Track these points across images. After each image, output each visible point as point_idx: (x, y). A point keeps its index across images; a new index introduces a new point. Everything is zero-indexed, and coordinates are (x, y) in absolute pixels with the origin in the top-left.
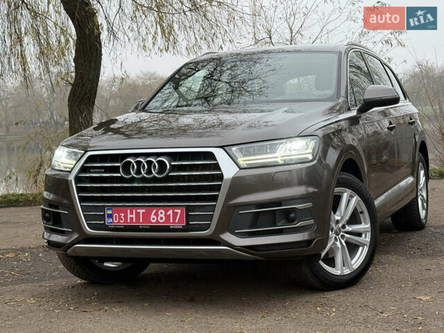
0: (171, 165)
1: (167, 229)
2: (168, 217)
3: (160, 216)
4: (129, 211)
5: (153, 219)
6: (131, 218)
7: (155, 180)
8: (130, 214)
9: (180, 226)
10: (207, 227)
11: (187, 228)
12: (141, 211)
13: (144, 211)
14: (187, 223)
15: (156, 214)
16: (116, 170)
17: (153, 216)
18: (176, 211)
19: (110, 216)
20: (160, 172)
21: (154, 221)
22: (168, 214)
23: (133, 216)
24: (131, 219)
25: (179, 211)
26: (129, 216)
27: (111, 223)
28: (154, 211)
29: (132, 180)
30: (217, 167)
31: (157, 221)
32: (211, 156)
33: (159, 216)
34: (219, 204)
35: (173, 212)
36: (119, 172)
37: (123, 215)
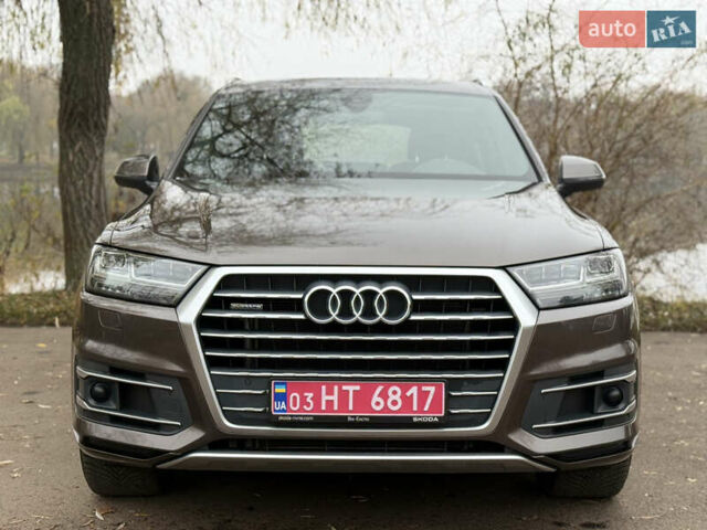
1: (407, 423)
2: (407, 401)
3: (392, 398)
4: (324, 388)
5: (378, 404)
6: (327, 401)
7: (381, 328)
8: (327, 394)
9: (433, 418)
10: (484, 418)
11: (448, 421)
12: (351, 388)
13: (358, 388)
14: (448, 413)
15: (384, 395)
16: (296, 306)
17: (376, 398)
18: (425, 388)
19: (283, 397)
20: (392, 313)
21: (378, 408)
22: (408, 394)
23: (333, 397)
24: (330, 403)
25: (432, 389)
26: (325, 398)
27: (283, 411)
28: (380, 389)
29: (334, 327)
30: (503, 305)
31: (386, 409)
33: (389, 399)
34: (511, 376)
35: (419, 390)
37: (311, 395)
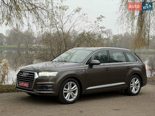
0: (28, 75)
1: (26, 87)
7: (25, 77)
9: (28, 87)
10: (31, 88)
11: (29, 88)
12: (23, 83)
14: (29, 87)
16: (21, 74)
20: (27, 76)
21: (25, 85)
25: (28, 84)
28: (25, 83)
29: (23, 77)
30: (34, 76)
32: (34, 74)
34: (33, 83)
36: (21, 75)
37: (21, 84)
